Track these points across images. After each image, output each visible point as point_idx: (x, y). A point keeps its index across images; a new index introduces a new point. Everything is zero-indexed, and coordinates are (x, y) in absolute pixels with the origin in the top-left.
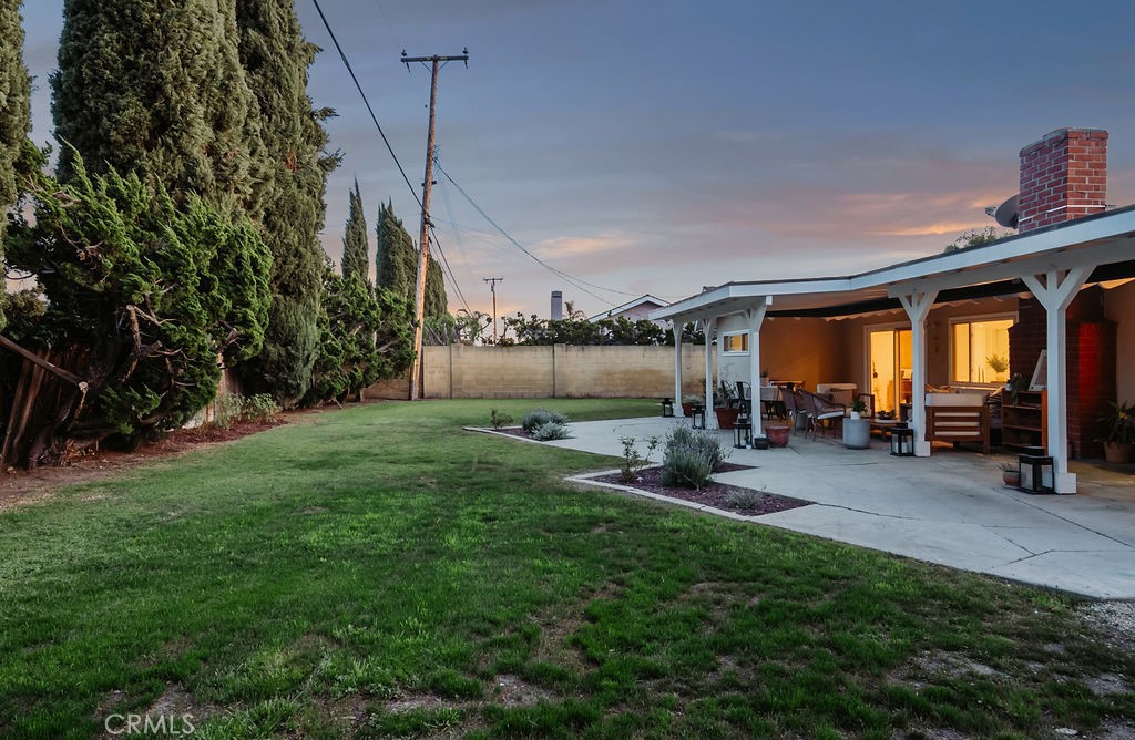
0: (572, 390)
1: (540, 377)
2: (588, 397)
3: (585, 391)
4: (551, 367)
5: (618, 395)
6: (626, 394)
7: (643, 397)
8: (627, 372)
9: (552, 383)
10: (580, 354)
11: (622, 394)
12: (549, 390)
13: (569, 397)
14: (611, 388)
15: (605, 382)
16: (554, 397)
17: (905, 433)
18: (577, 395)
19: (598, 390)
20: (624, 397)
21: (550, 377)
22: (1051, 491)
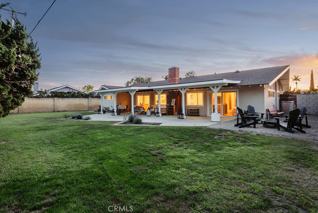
0: (60, 109)
1: (50, 106)
2: (64, 111)
3: (63, 110)
4: (53, 104)
5: (73, 110)
6: (75, 110)
7: (79, 111)
8: (75, 104)
9: (53, 108)
10: (62, 100)
11: (74, 110)
12: (53, 110)
13: (59, 111)
14: (71, 109)
15: (69, 107)
16: (54, 112)
17: (158, 113)
18: (61, 111)
19: (67, 109)
20: (74, 111)
21: (53, 106)
22: (183, 119)
